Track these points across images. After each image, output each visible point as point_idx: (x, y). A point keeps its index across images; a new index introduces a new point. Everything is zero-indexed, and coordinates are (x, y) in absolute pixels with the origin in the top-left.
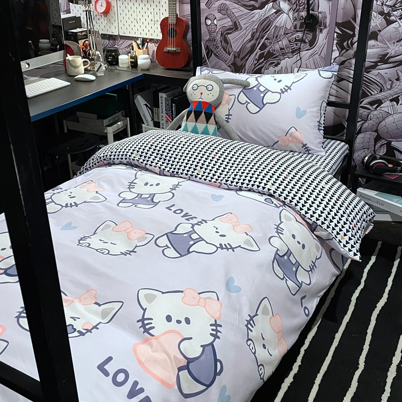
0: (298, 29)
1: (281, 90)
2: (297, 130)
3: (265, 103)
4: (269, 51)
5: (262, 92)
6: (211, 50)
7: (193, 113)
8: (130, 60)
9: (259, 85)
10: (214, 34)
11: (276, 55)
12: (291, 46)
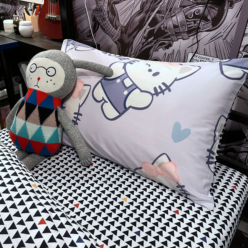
0: (199, 1)
1: (155, 89)
2: (170, 160)
3: (127, 107)
4: (160, 28)
5: (127, 88)
6: (98, 22)
7: (24, 106)
8: (13, 26)
9: (126, 75)
10: (101, 3)
11: (168, 34)
12: (188, 23)
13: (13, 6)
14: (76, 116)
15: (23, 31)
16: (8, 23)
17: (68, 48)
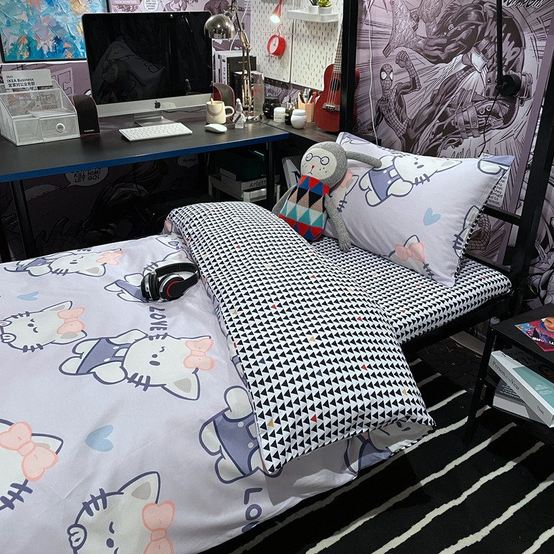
0: (491, 96)
1: (416, 179)
2: (419, 241)
3: (389, 194)
4: (450, 124)
5: (391, 178)
6: (383, 114)
8: (285, 114)
9: (393, 167)
10: (389, 92)
11: (457, 131)
12: (479, 119)
13: (284, 90)
14: (341, 204)
15: (295, 121)
16: (279, 111)
17: (343, 141)
